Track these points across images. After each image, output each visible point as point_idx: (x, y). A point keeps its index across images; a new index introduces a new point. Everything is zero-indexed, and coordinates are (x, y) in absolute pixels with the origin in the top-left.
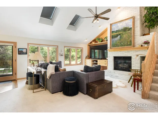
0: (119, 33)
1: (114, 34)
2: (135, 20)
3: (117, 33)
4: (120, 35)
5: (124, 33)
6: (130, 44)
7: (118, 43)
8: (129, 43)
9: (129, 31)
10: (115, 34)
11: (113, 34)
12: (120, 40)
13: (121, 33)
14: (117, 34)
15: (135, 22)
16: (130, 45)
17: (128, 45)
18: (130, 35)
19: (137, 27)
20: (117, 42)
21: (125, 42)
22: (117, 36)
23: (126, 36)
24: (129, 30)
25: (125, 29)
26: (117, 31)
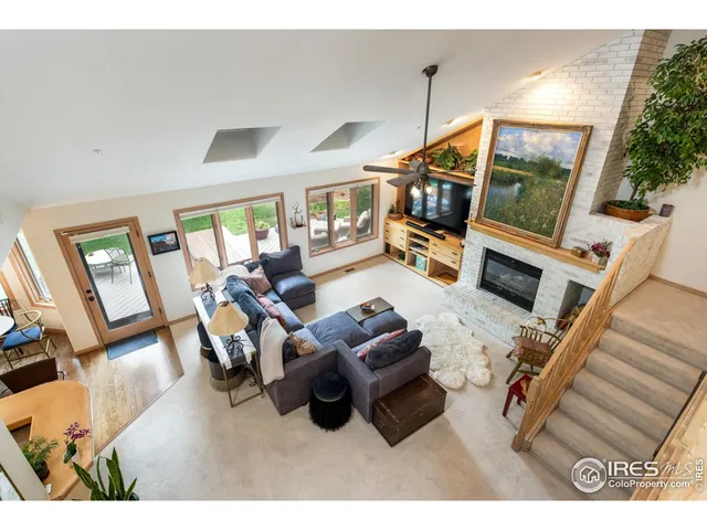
0: (520, 172)
1: (500, 168)
2: (593, 142)
3: (512, 171)
4: (521, 180)
5: (537, 180)
6: (548, 229)
7: (509, 209)
8: (544, 226)
9: (558, 182)
10: (506, 170)
11: (496, 167)
12: (518, 202)
13: (527, 177)
14: (512, 174)
15: (589, 152)
16: (549, 233)
17: (539, 231)
18: (556, 196)
19: (590, 175)
20: (507, 206)
21: (534, 218)
22: (511, 181)
23: (541, 196)
24: (558, 177)
25: (547, 168)
26: (513, 160)
